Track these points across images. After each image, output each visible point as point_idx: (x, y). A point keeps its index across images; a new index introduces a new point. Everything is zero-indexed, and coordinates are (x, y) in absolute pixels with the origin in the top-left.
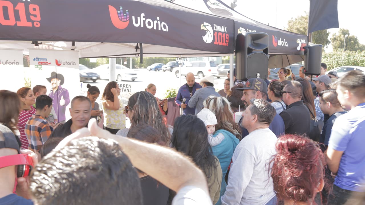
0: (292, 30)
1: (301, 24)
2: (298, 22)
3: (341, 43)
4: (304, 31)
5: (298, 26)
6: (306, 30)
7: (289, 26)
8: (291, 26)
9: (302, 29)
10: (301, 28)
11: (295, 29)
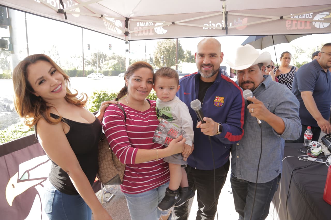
0: (161, 48)
1: (167, 44)
2: (164, 43)
3: (187, 59)
4: (169, 49)
5: (165, 45)
6: (170, 48)
7: (159, 45)
8: (160, 45)
9: (167, 48)
10: (167, 46)
11: (163, 47)
